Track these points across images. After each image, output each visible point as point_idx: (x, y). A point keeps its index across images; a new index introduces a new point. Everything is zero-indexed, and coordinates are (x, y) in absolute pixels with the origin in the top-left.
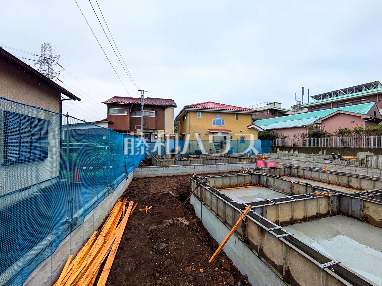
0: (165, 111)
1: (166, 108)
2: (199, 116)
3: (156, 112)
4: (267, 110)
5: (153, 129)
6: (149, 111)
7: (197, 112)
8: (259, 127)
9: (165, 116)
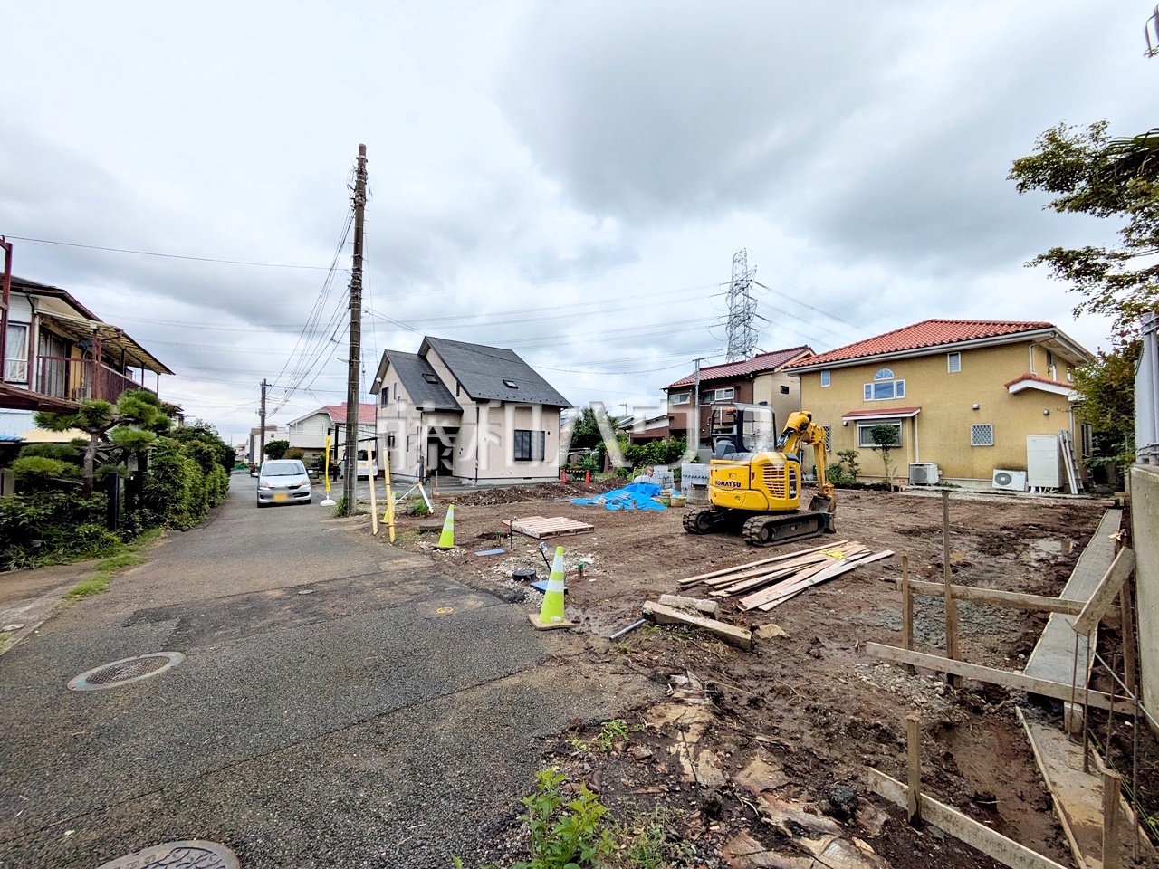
0: (755, 384)
1: (755, 377)
2: (826, 382)
3: (738, 389)
7: (819, 372)
9: (755, 391)
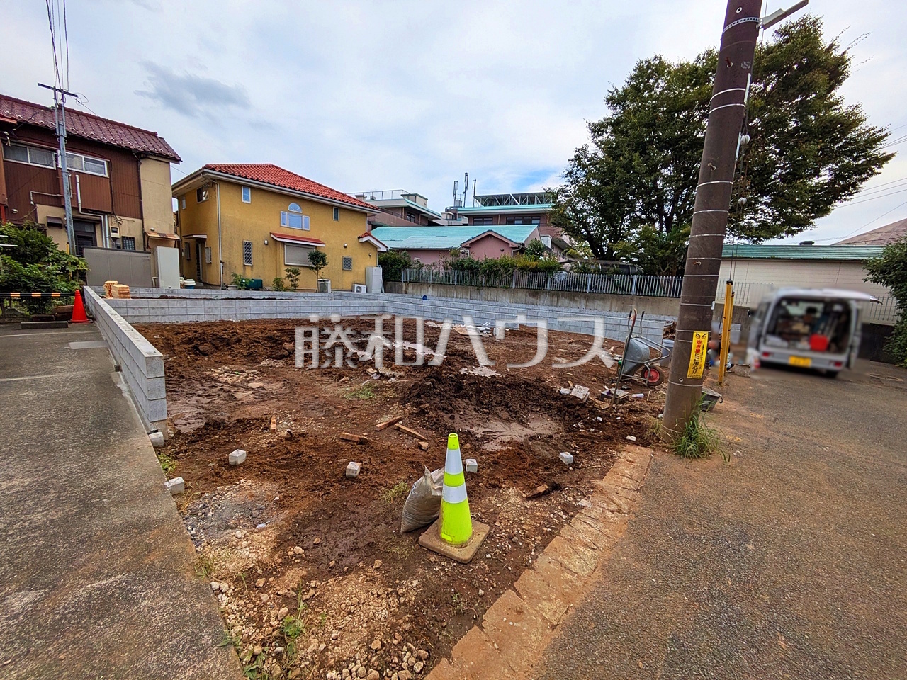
0: (141, 167)
1: (144, 158)
2: (246, 198)
3: (108, 162)
4: (401, 208)
5: (104, 213)
6: (83, 157)
7: (240, 185)
8: (379, 242)
9: (142, 182)
